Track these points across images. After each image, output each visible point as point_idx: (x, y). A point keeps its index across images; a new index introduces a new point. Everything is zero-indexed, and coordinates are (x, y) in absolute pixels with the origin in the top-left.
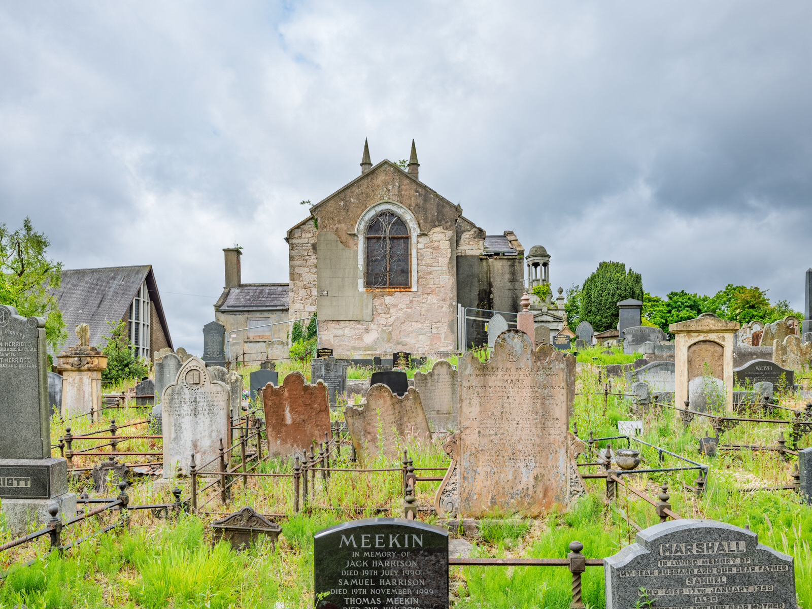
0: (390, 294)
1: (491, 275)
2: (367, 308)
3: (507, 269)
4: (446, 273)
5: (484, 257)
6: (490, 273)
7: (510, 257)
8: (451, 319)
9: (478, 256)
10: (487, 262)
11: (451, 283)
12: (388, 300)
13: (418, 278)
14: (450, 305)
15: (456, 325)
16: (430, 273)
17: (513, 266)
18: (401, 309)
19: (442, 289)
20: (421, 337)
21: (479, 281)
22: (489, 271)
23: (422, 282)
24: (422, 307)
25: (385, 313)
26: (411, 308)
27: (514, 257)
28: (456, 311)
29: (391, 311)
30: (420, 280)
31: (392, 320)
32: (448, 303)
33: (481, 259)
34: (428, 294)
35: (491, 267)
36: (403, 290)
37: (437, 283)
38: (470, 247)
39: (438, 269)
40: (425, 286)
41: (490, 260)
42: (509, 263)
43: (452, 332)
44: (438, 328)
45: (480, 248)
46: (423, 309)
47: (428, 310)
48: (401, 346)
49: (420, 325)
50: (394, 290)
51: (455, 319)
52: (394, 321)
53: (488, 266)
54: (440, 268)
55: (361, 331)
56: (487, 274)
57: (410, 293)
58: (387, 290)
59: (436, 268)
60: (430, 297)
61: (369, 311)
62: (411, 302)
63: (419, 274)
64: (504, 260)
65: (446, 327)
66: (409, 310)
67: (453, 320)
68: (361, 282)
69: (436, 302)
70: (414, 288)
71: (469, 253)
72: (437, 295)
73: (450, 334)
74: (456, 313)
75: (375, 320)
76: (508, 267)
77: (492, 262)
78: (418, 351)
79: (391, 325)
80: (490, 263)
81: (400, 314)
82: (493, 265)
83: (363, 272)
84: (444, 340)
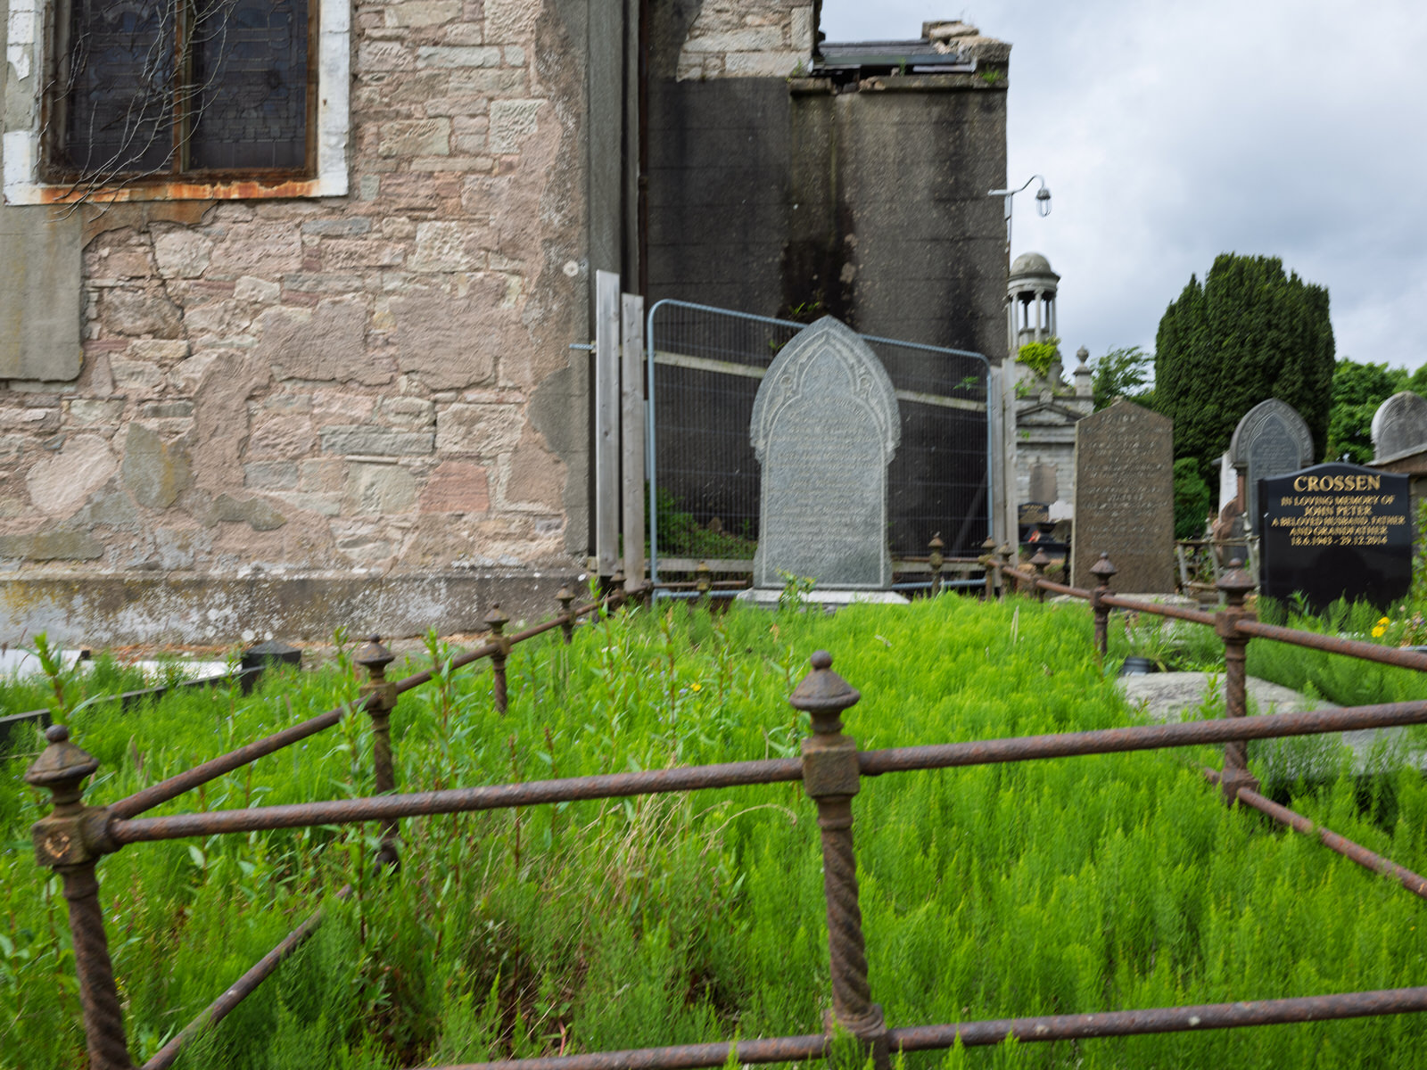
0: (190, 219)
1: (849, 170)
2: (50, 300)
3: (924, 139)
4: (526, 81)
5: (812, 84)
6: (842, 163)
7: (942, 81)
8: (551, 363)
9: (783, 80)
10: (829, 109)
11: (553, 145)
12: (173, 249)
13: (357, 119)
14: (544, 281)
15: (580, 404)
16: (431, 86)
17: (952, 125)
18: (254, 308)
19: (503, 182)
20: (367, 475)
21: (786, 201)
22: (836, 152)
23: (384, 137)
24: (378, 293)
25: (154, 333)
26: (312, 299)
27: (959, 81)
28: (579, 314)
29: (194, 317)
30: (370, 128)
31: (194, 370)
32: (535, 265)
33: (800, 95)
34: (416, 214)
35: (848, 132)
36: (261, 191)
37: (469, 143)
38: (746, 39)
39: (477, 57)
40: (397, 163)
41: (845, 99)
42: (936, 111)
43: (559, 445)
44: (475, 420)
45: (794, 41)
46: (382, 306)
47: (408, 314)
48: (244, 530)
49: (362, 406)
50: (207, 191)
51: (576, 363)
52: (210, 377)
53: (834, 127)
54: (492, 54)
55: (17, 438)
56: (827, 165)
57: (306, 209)
58: (170, 191)
59: (463, 56)
60: (424, 232)
61: (64, 322)
62: (313, 261)
63: (365, 93)
64: (910, 98)
65: (521, 418)
66: (300, 315)
67: (564, 375)
68: (22, 149)
69: (459, 259)
70: (331, 180)
71: (739, 67)
72: (468, 217)
73: (545, 458)
74: (578, 327)
75: (98, 374)
76: (927, 130)
77: (852, 108)
78: (347, 563)
79: (191, 401)
80: (843, 112)
81: (247, 337)
82: (855, 123)
83: (36, 88)
84: (509, 496)
